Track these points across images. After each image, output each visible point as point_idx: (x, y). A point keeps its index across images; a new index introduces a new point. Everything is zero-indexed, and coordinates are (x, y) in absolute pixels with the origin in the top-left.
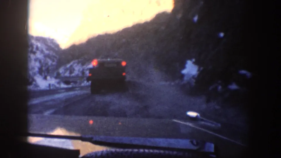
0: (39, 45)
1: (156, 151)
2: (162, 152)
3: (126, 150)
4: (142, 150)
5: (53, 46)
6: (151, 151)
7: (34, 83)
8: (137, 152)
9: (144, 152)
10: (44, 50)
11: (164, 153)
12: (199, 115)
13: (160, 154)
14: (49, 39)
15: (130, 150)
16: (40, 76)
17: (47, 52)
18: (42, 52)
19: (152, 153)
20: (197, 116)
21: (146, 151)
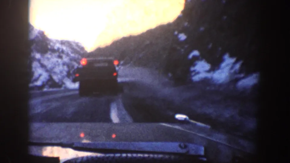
0: (64, 48)
1: (140, 155)
2: (146, 155)
3: (108, 155)
4: (124, 155)
5: (78, 49)
6: (135, 155)
7: (63, 86)
8: (119, 157)
9: (127, 156)
10: (70, 53)
11: (149, 157)
12: (187, 118)
13: (144, 158)
14: (74, 42)
15: (112, 155)
16: (69, 80)
17: (72, 55)
18: (68, 55)
19: (135, 158)
20: (185, 119)
21: (129, 155)
